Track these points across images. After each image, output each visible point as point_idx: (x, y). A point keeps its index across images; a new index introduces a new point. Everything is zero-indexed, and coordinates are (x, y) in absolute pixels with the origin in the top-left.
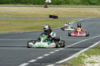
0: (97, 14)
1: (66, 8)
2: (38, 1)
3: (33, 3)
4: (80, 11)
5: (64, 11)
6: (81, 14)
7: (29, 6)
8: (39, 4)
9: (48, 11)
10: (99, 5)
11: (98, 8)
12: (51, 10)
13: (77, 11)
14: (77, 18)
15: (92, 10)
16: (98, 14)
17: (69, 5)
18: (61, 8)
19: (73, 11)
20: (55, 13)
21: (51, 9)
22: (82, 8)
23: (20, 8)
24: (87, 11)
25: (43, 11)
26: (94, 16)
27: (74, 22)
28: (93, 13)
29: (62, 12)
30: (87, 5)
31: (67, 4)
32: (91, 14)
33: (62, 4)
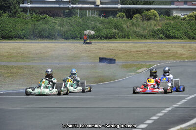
0: (182, 54)
1: (124, 44)
2: (74, 33)
3: (63, 37)
4: (151, 50)
5: (123, 50)
6: (154, 54)
7: (58, 41)
8: (75, 38)
9: (94, 50)
10: (182, 39)
11: (183, 45)
12: (100, 49)
13: (146, 49)
14: (150, 62)
15: (172, 47)
16: (185, 54)
17: (129, 38)
18: (116, 45)
19: (138, 49)
20: (108, 54)
21: (100, 47)
22: (154, 44)
23: (42, 45)
24: (164, 49)
25: (86, 51)
26: (178, 57)
27: (146, 68)
28: (174, 53)
29: (120, 52)
30: (162, 38)
31: (125, 38)
32: (172, 54)
33: (116, 38)
